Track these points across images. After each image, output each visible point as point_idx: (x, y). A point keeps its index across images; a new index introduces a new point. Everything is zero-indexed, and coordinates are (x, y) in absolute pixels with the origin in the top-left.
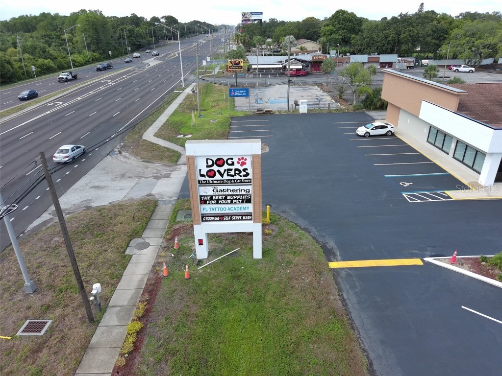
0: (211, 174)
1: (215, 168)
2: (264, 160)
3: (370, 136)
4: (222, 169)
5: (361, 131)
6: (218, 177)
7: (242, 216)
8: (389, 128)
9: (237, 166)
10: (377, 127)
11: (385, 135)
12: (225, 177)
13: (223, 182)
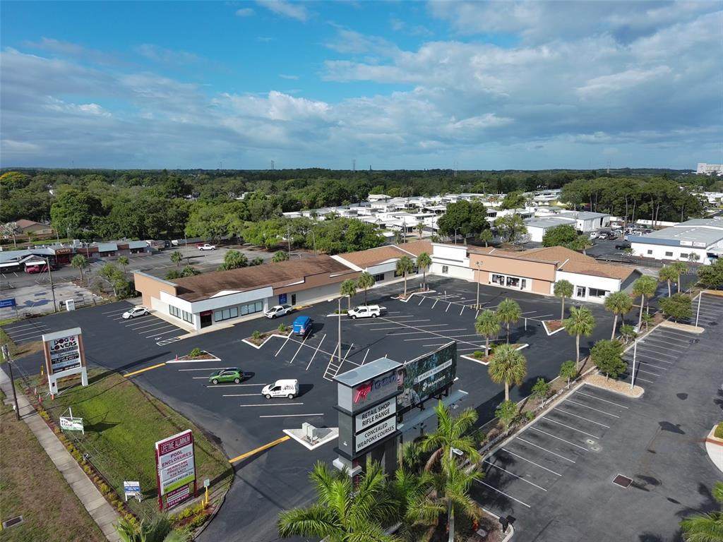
0: (57, 347)
1: (59, 344)
2: (83, 337)
3: (133, 317)
4: (62, 344)
5: (126, 315)
6: (61, 348)
7: (75, 365)
8: (145, 310)
9: (71, 341)
10: (137, 311)
11: (144, 315)
12: (65, 347)
13: (63, 351)
